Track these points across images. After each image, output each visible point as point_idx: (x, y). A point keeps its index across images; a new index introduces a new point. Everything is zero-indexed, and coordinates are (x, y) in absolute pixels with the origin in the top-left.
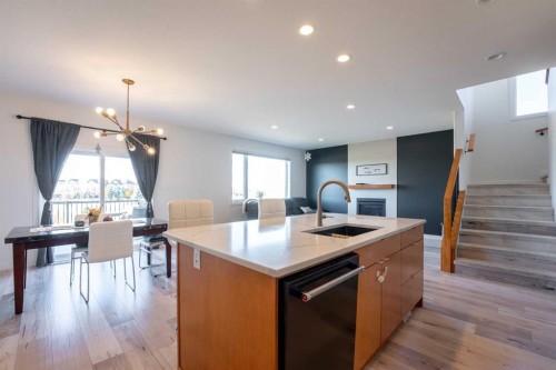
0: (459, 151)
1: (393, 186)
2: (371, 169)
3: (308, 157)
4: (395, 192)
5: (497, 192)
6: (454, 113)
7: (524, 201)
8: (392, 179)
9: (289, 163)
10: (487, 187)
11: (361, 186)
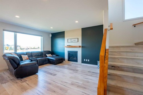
0: (106, 30)
1: (80, 47)
2: (73, 40)
3: (51, 36)
4: (81, 48)
5: (122, 49)
6: (103, 11)
7: (137, 54)
8: (80, 44)
9: (42, 37)
10: (117, 47)
11: (69, 46)
